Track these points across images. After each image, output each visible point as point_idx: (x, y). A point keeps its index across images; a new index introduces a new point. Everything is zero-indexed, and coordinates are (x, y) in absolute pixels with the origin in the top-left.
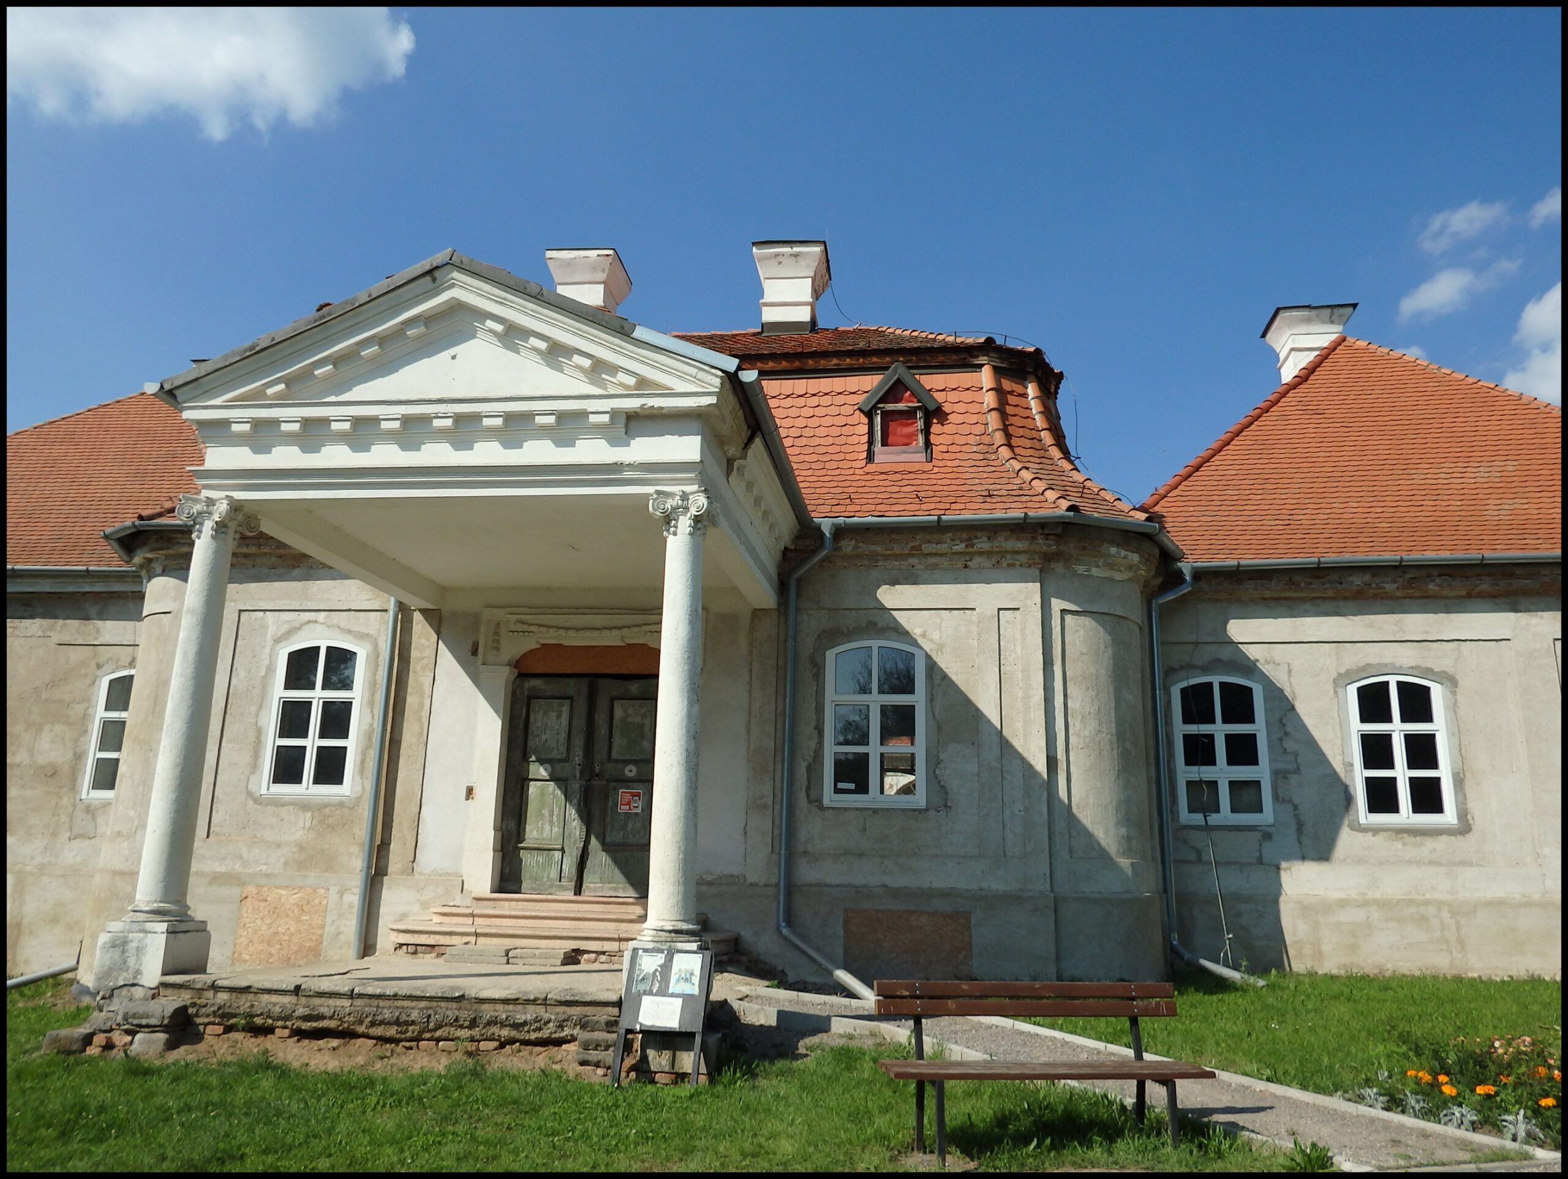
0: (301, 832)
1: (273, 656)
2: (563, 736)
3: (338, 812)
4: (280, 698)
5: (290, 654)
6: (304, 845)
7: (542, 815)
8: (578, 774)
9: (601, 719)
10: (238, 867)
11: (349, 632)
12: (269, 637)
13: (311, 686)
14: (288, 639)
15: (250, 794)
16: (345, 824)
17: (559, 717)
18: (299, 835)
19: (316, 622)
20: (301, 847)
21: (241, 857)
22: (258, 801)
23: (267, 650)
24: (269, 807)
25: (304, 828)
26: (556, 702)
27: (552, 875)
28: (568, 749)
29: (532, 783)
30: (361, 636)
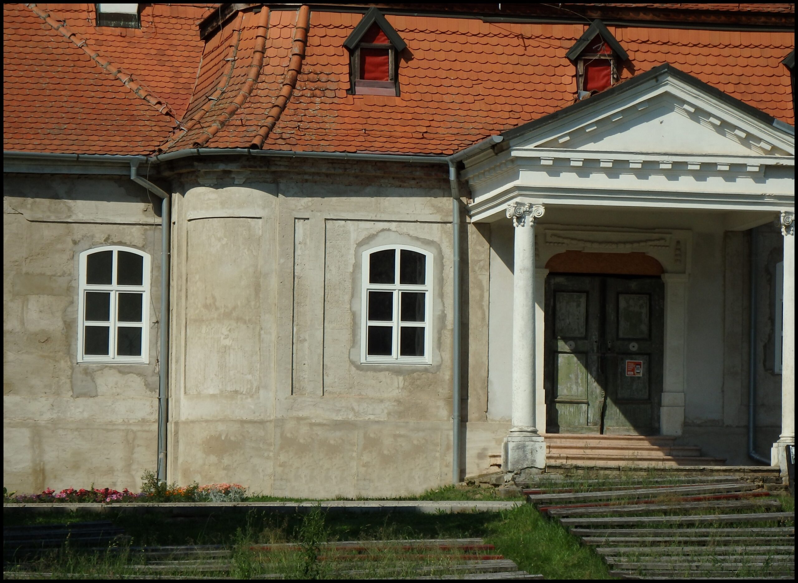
0: (397, 391)
1: (357, 256)
2: (583, 320)
3: (424, 376)
4: (368, 289)
5: (371, 255)
6: (402, 400)
7: (570, 378)
8: (595, 349)
9: (610, 309)
10: (351, 417)
11: (417, 239)
12: (352, 241)
13: (391, 280)
14: (368, 243)
15: (352, 363)
16: (430, 385)
17: (578, 305)
18: (395, 393)
19: (389, 230)
20: (399, 402)
21: (353, 409)
22: (360, 367)
23: (352, 252)
24: (369, 373)
25: (398, 388)
26: (575, 295)
27: (581, 421)
28: (587, 330)
29: (560, 355)
30: (428, 243)
